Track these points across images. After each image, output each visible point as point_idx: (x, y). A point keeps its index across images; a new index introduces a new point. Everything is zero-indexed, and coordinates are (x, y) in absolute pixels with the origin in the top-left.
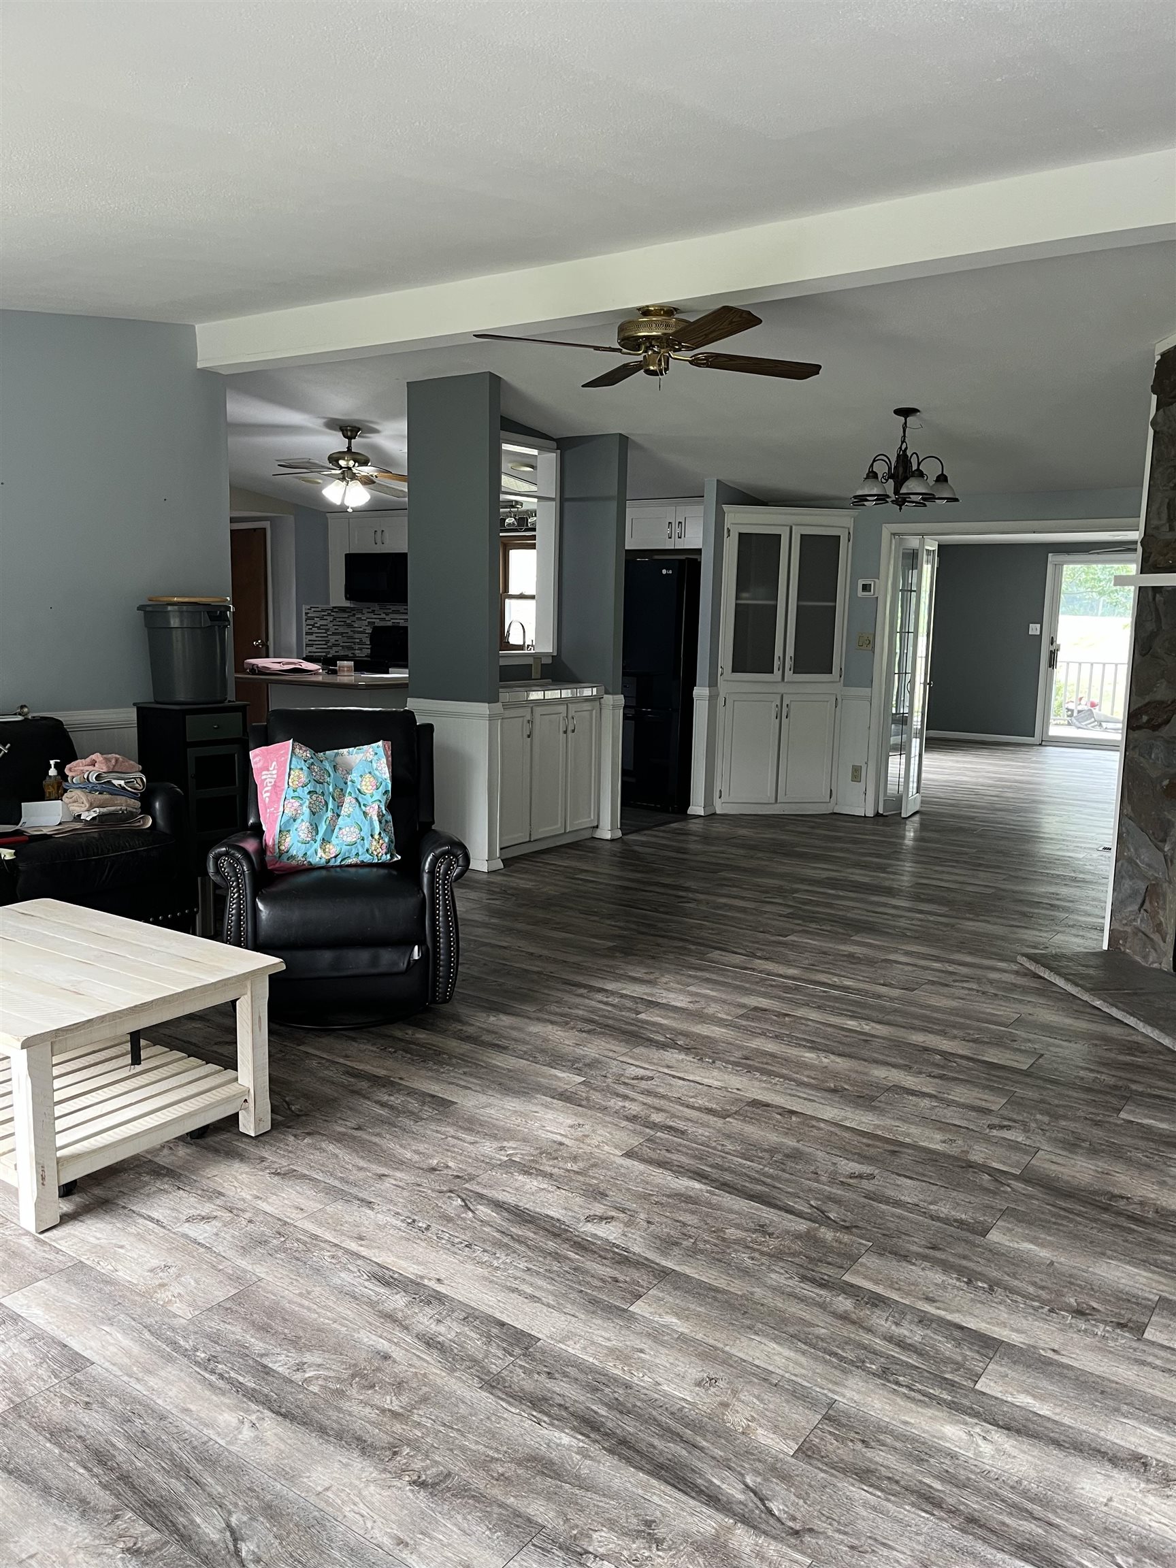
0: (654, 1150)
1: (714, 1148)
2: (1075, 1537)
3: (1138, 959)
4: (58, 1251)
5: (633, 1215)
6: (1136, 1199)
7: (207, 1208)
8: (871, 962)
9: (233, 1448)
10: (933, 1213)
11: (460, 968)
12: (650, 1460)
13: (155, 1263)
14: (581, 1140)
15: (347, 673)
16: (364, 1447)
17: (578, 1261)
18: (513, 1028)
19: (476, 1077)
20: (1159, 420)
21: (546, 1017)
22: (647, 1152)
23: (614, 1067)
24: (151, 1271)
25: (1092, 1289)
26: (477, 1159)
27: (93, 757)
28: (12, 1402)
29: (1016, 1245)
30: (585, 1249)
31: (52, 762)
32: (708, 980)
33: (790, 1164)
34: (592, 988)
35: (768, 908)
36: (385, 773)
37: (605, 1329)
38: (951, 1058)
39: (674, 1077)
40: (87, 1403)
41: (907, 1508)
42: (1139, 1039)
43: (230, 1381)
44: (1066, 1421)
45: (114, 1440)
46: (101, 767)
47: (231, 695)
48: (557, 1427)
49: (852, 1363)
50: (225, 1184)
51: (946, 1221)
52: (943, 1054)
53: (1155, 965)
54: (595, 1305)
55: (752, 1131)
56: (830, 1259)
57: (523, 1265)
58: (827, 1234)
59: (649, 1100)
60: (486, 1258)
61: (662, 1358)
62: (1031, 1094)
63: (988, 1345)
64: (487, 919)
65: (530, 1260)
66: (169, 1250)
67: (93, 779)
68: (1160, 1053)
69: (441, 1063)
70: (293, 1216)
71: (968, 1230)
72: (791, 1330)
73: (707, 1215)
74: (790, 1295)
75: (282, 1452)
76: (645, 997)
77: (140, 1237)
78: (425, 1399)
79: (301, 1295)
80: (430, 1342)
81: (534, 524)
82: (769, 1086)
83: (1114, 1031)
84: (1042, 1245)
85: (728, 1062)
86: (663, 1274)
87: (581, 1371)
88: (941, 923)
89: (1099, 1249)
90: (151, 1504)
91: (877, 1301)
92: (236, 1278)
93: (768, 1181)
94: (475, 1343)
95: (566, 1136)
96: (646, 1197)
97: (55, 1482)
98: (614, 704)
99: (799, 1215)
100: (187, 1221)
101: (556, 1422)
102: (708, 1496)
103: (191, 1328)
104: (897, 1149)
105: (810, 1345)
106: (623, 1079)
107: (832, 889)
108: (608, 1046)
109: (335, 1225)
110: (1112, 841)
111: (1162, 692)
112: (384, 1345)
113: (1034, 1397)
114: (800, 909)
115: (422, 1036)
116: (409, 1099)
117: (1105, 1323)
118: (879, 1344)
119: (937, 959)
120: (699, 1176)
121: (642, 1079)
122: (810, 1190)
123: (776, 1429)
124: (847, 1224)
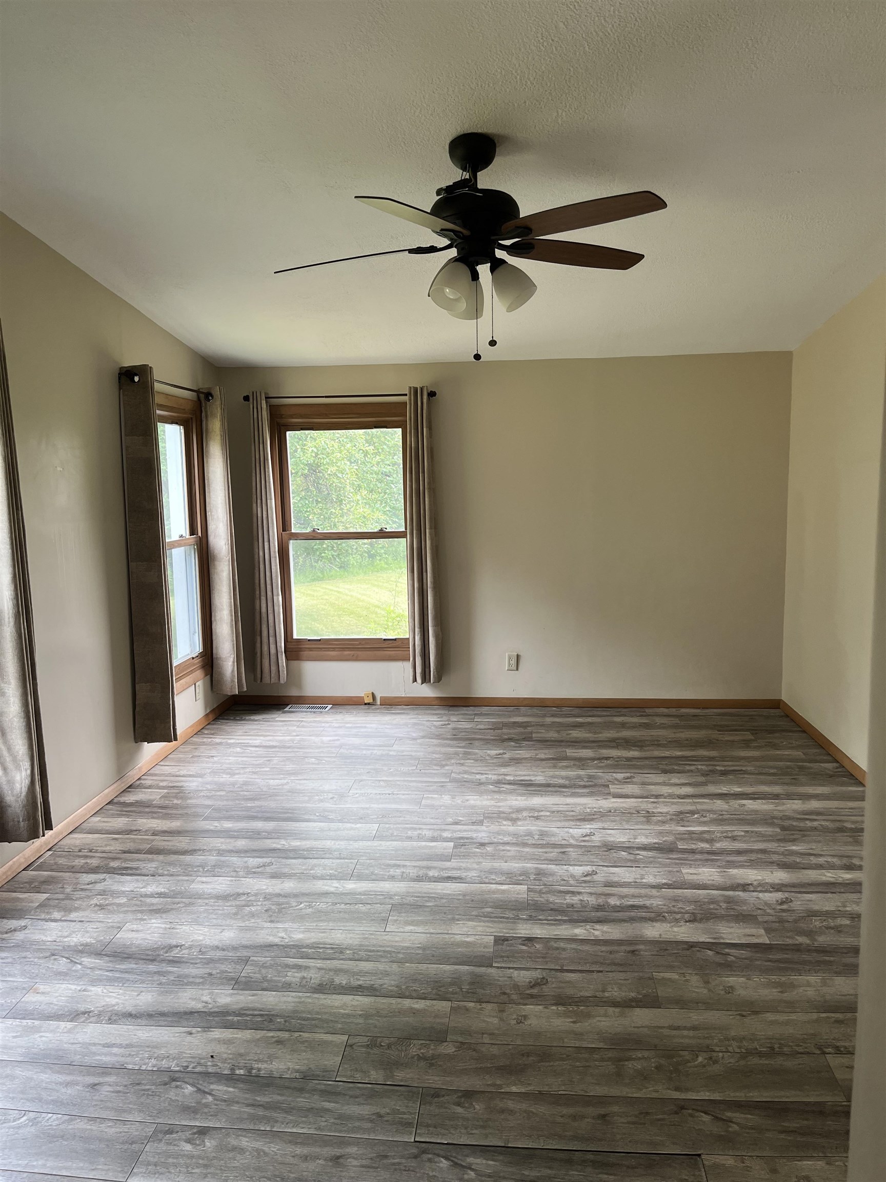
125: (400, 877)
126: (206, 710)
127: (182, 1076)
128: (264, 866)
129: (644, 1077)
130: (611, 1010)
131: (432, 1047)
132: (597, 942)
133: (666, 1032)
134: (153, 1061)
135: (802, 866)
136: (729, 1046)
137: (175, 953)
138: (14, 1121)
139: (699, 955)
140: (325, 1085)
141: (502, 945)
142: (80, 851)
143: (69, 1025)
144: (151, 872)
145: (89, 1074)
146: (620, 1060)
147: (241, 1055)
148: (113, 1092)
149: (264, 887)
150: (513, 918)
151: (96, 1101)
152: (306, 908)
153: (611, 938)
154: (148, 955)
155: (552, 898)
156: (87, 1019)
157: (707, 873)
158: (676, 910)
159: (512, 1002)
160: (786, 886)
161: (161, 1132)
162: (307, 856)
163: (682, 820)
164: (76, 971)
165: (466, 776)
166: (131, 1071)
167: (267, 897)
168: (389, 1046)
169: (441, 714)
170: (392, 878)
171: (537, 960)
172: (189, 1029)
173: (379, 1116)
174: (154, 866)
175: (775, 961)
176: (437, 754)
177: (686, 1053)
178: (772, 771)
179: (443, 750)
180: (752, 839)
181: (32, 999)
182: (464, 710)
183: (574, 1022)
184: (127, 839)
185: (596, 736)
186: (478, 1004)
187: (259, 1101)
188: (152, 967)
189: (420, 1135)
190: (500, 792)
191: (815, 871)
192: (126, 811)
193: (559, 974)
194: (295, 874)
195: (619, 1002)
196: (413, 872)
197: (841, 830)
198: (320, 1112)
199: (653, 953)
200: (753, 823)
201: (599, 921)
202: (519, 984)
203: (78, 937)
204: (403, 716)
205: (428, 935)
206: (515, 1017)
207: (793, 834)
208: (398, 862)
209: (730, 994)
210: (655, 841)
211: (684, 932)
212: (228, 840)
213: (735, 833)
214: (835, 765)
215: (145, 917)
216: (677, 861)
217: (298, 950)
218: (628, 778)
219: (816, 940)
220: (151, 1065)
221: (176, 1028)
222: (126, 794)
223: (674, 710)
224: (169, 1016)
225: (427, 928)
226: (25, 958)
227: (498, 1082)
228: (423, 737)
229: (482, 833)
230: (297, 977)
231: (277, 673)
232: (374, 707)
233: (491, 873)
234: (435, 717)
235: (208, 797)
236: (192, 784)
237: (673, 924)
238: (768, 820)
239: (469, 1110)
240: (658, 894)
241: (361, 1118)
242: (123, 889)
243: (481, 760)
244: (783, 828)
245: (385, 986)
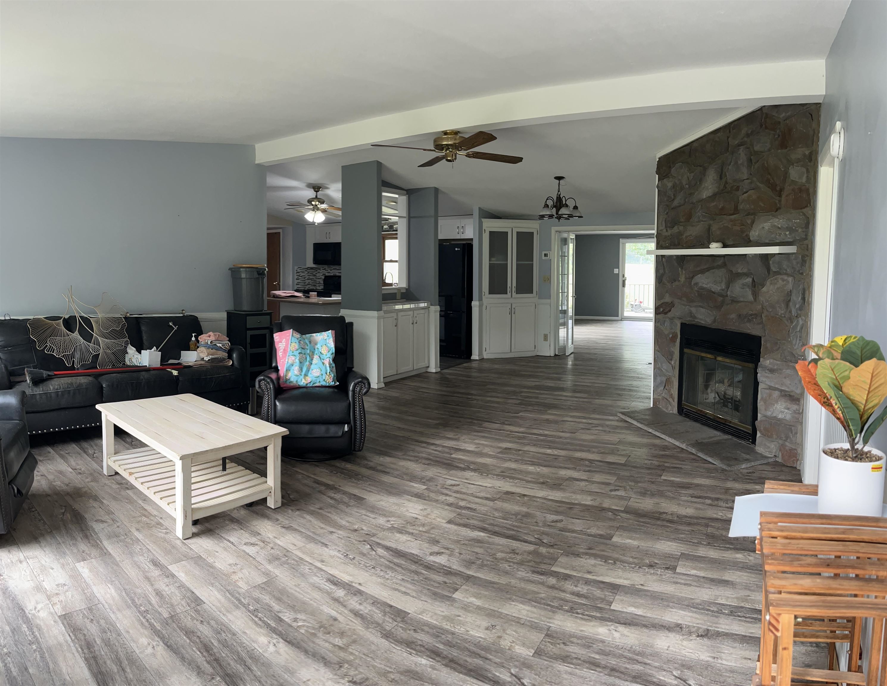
0: (461, 519)
1: (490, 516)
2: (656, 667)
3: (664, 410)
4: (191, 549)
5: (452, 550)
6: (670, 513)
7: (253, 540)
8: (556, 422)
9: (266, 655)
10: (589, 533)
11: (366, 435)
12: (465, 668)
13: (231, 561)
14: (426, 516)
15: (314, 298)
16: (326, 662)
17: (427, 574)
18: (393, 463)
19: (375, 487)
20: (660, 185)
21: (407, 458)
22: (458, 521)
23: (441, 481)
24: (230, 565)
25: (655, 555)
26: (376, 526)
27: (210, 333)
28: (170, 614)
29: (624, 542)
30: (430, 568)
31: (193, 335)
32: (483, 437)
33: (525, 519)
34: (428, 443)
35: (510, 401)
36: (332, 345)
37: (441, 607)
38: (592, 462)
39: (469, 484)
40: (202, 621)
41: (585, 670)
42: (666, 444)
43: (264, 622)
44: (649, 615)
45: (213, 641)
46: (213, 338)
47: (266, 308)
48: (419, 656)
49: (557, 608)
50: (261, 530)
51: (594, 536)
52: (590, 461)
53: (671, 412)
54: (436, 596)
55: (508, 506)
56: (545, 561)
57: (400, 577)
58: (543, 550)
59: (458, 495)
60: (382, 574)
61: (469, 618)
62: (627, 474)
63: (615, 588)
64: (378, 411)
65: (404, 575)
66: (237, 557)
67: (209, 343)
68: (675, 448)
69: (359, 480)
70: (291, 547)
71: (604, 539)
72: (529, 597)
73: (488, 548)
74: (528, 581)
75: (287, 660)
76: (454, 447)
77: (225, 549)
78: (354, 642)
79: (295, 585)
80: (356, 614)
81: (396, 228)
82: (513, 484)
83: (657, 442)
84: (634, 539)
85: (494, 475)
86: (468, 578)
87: (430, 628)
88: (586, 402)
89: (657, 537)
90: (228, 675)
91: (567, 577)
92: (266, 574)
93: (515, 529)
94: (378, 615)
95: (419, 515)
96: (458, 542)
97: (187, 656)
98: (435, 311)
99: (530, 543)
100: (245, 544)
101: (419, 653)
102: (494, 681)
103: (247, 594)
104: (572, 506)
105: (538, 603)
106: (445, 486)
107: (537, 390)
108: (438, 471)
109: (311, 554)
110: (651, 360)
111: (667, 299)
112: (334, 613)
113: (635, 607)
114: (523, 400)
115: (349, 466)
116: (344, 496)
117: (661, 568)
118: (568, 596)
119: (585, 418)
120: (483, 529)
121: (454, 485)
122: (535, 531)
123: (524, 645)
124: (551, 544)
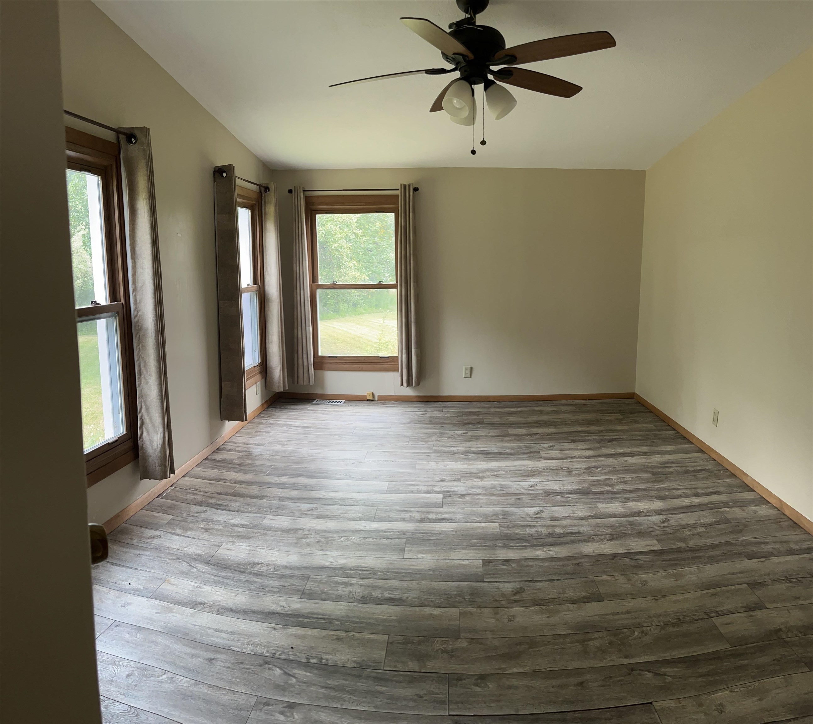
125: (409, 519)
126: (262, 401)
127: (272, 661)
128: (313, 510)
129: (603, 651)
130: (571, 606)
131: (451, 643)
132: (553, 559)
133: (611, 617)
134: (250, 647)
135: (669, 497)
136: (652, 621)
137: (258, 568)
138: (158, 677)
139: (620, 562)
140: (376, 673)
141: (489, 566)
142: (190, 489)
143: (192, 611)
144: (236, 509)
145: (207, 650)
146: (584, 641)
147: (312, 648)
148: (224, 667)
149: (314, 525)
150: (493, 547)
151: (213, 672)
152: (345, 541)
153: (562, 556)
154: (239, 568)
155: (517, 531)
156: (203, 608)
157: (614, 507)
158: (600, 533)
159: (503, 606)
160: (663, 510)
161: (261, 703)
162: (341, 503)
163: (591, 472)
164: (193, 573)
165: (443, 449)
166: (236, 653)
167: (317, 532)
168: (419, 643)
169: (420, 407)
170: (403, 520)
171: (515, 575)
172: (274, 625)
173: (420, 696)
174: (237, 505)
175: (668, 560)
176: (421, 434)
177: (625, 631)
178: (640, 438)
179: (425, 431)
180: (637, 482)
181: (166, 588)
182: (435, 404)
183: (548, 617)
184: (218, 484)
185: (525, 420)
186: (479, 609)
187: (329, 684)
188: (243, 577)
189: (452, 710)
190: (468, 459)
191: (678, 499)
192: (216, 466)
193: (531, 584)
194: (334, 517)
195: (575, 600)
196: (418, 516)
197: (686, 472)
198: (376, 694)
199: (591, 564)
200: (635, 471)
201: (551, 545)
202: (505, 593)
203: (193, 549)
204: (395, 409)
205: (435, 561)
206: (506, 617)
207: (660, 477)
208: (406, 509)
209: (645, 586)
210: (577, 487)
211: (608, 548)
212: (285, 490)
213: (626, 479)
214: (674, 432)
215: (235, 541)
216: (594, 500)
217: (344, 571)
218: (551, 447)
219: (689, 543)
220: (249, 649)
221: (264, 624)
222: (216, 454)
223: (571, 401)
224: (258, 614)
225: (433, 555)
226: (161, 557)
227: (503, 666)
228: (410, 422)
229: (460, 487)
230: (345, 591)
231: (308, 378)
232: (373, 402)
233: (472, 515)
234: (416, 409)
235: (269, 460)
236: (257, 450)
237: (600, 543)
238: (643, 469)
239: (486, 689)
240: (586, 523)
241: (405, 699)
242: (219, 519)
243: (452, 438)
244: (653, 474)
245: (410, 598)
